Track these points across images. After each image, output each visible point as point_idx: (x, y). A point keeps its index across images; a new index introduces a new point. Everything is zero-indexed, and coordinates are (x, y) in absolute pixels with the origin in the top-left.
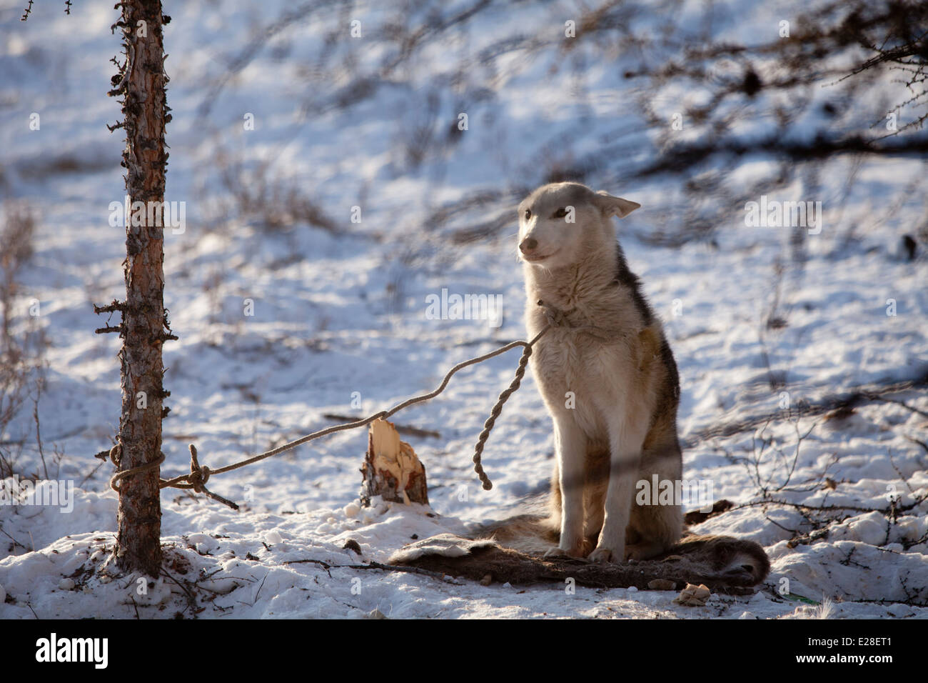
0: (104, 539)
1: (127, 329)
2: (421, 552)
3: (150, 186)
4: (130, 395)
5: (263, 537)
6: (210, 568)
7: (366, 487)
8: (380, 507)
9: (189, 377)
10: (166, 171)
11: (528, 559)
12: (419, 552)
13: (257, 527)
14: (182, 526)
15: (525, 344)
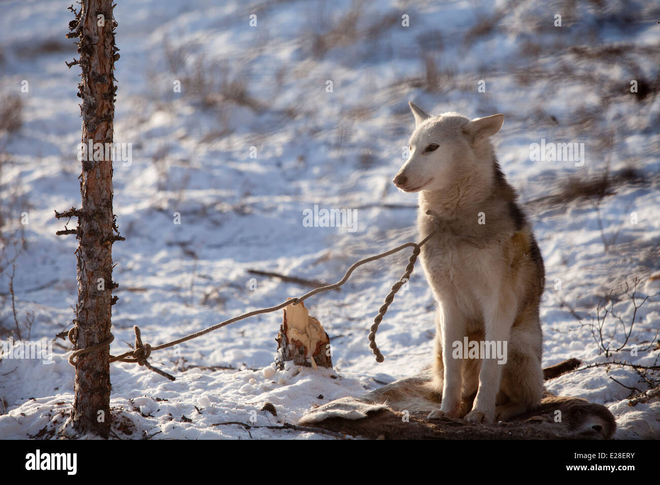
0: (63, 403)
1: (82, 232)
2: (326, 415)
3: (101, 114)
4: (85, 287)
5: (196, 401)
6: (151, 429)
7: (281, 353)
8: (292, 371)
9: (141, 236)
10: (115, 101)
11: (415, 421)
12: (325, 415)
13: (191, 386)
14: (130, 383)
15: (415, 245)
